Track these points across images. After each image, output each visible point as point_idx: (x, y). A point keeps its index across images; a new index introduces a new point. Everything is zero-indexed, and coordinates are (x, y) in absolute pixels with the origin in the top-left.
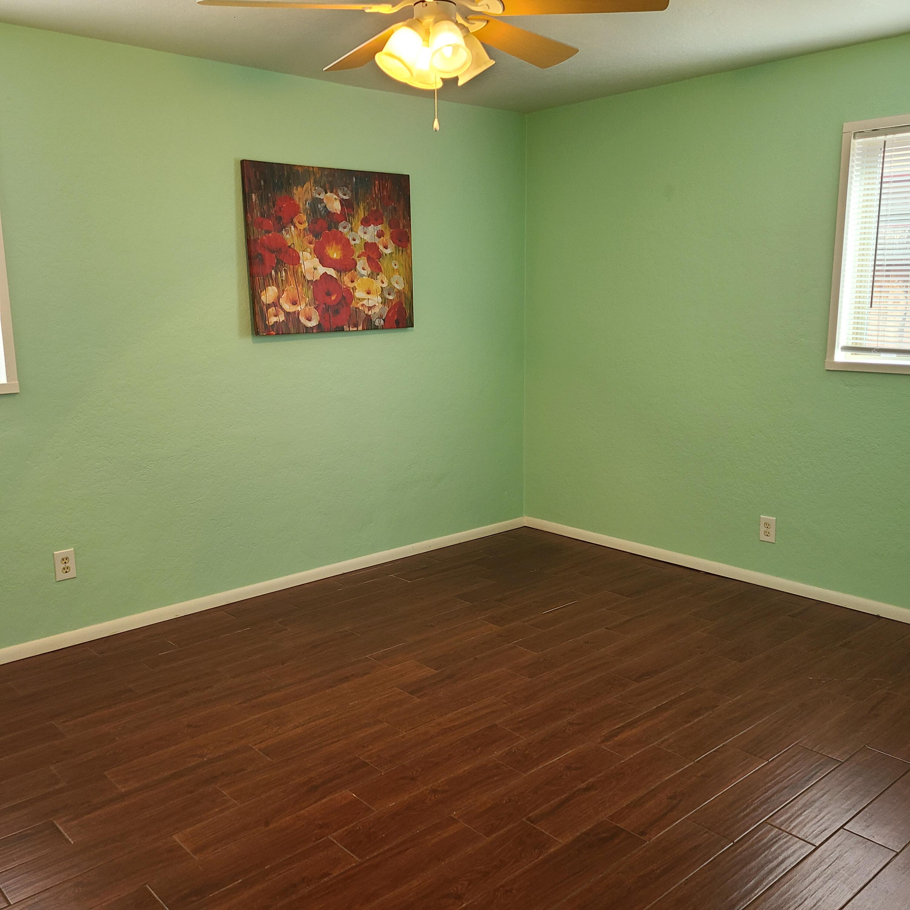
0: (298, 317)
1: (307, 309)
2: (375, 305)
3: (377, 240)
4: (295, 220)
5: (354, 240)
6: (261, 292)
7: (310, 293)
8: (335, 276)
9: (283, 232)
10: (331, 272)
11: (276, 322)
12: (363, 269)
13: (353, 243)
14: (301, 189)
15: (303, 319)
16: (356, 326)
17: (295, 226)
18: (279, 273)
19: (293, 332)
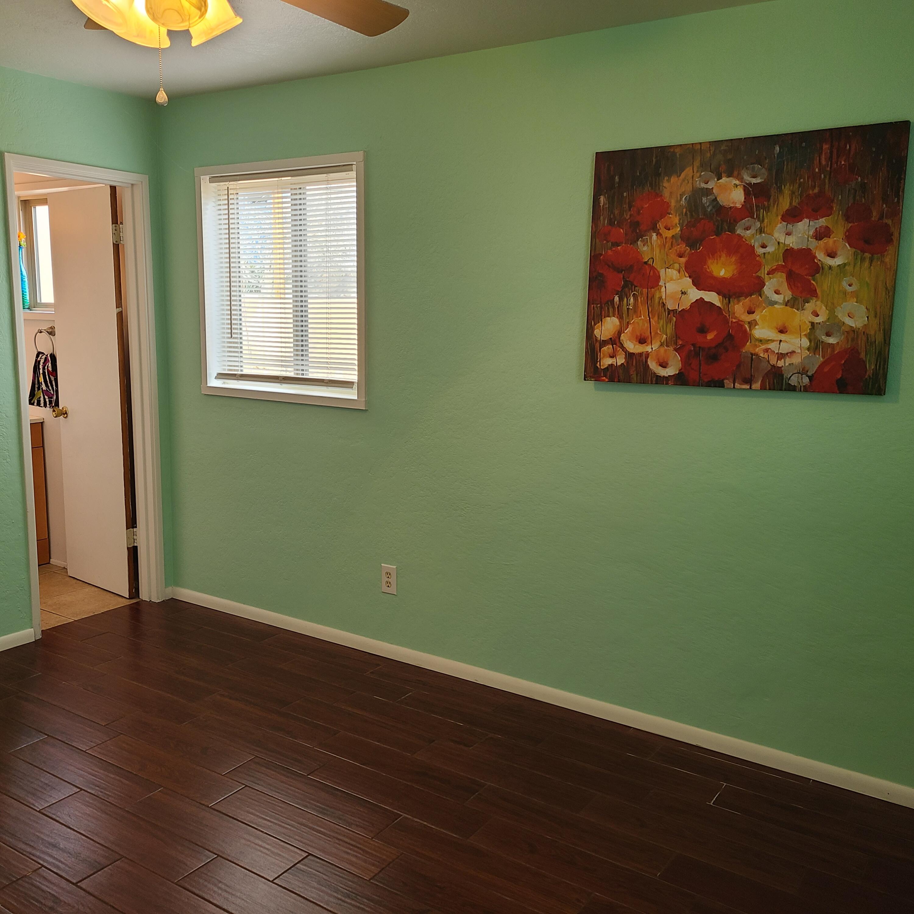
0: (646, 361)
1: (662, 350)
2: (793, 352)
3: (813, 244)
4: (660, 225)
5: (764, 246)
6: (595, 324)
7: (670, 329)
8: (718, 304)
9: (639, 243)
10: (712, 297)
11: (612, 364)
12: (777, 292)
13: (760, 251)
14: (677, 179)
15: (653, 365)
16: (749, 381)
17: (659, 234)
18: (626, 299)
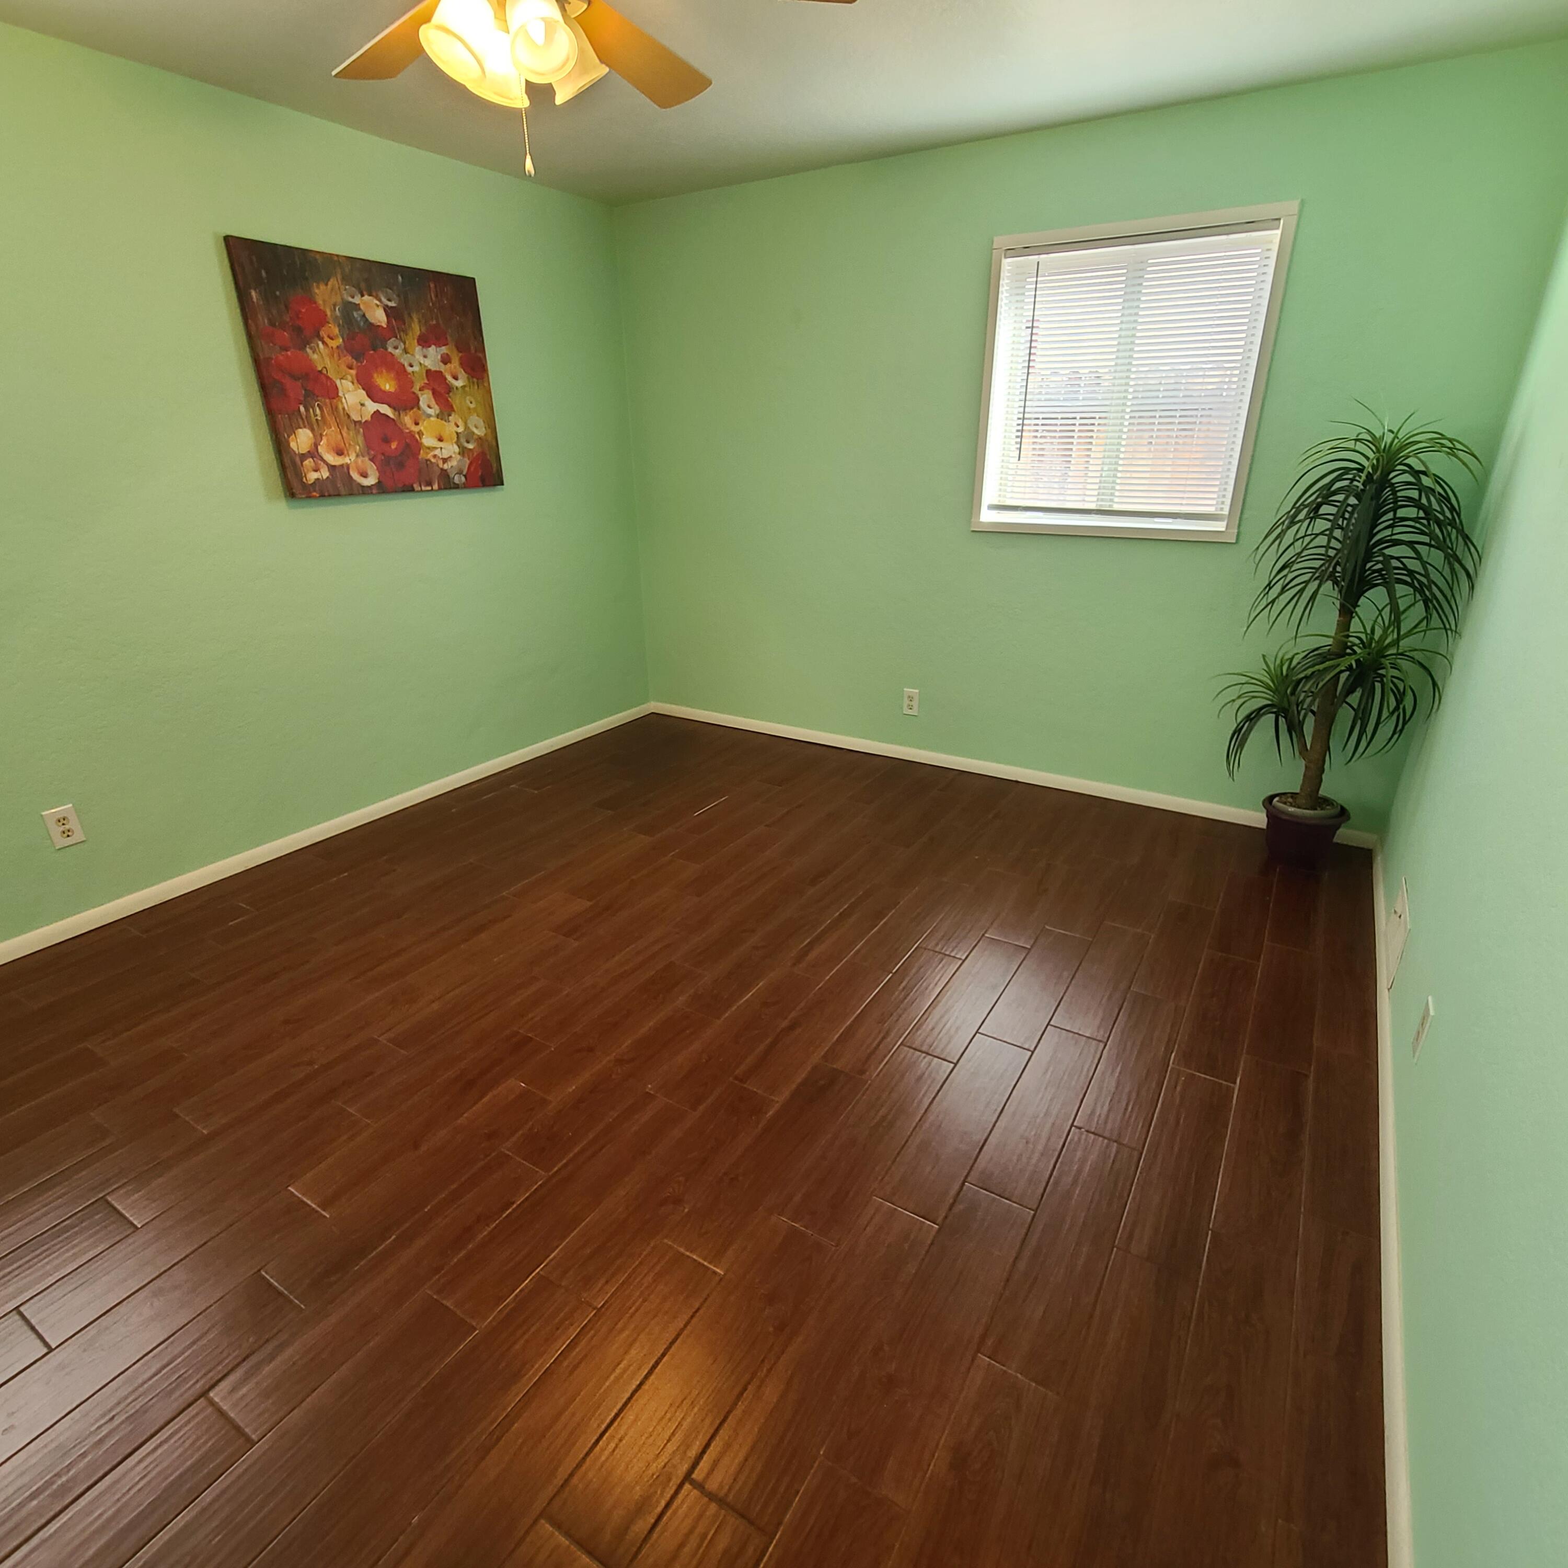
0: (349, 473)
1: (360, 460)
2: (451, 457)
3: (442, 368)
4: (322, 333)
5: (411, 366)
6: (289, 437)
7: (360, 439)
8: (391, 416)
9: (308, 350)
10: (385, 410)
11: (318, 479)
12: (429, 407)
13: (409, 369)
14: (325, 287)
15: (355, 476)
16: (429, 484)
17: (324, 343)
18: (311, 410)
19: (343, 492)
